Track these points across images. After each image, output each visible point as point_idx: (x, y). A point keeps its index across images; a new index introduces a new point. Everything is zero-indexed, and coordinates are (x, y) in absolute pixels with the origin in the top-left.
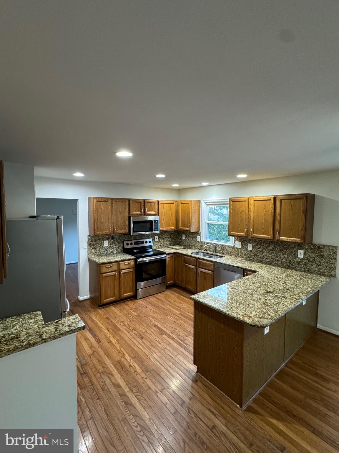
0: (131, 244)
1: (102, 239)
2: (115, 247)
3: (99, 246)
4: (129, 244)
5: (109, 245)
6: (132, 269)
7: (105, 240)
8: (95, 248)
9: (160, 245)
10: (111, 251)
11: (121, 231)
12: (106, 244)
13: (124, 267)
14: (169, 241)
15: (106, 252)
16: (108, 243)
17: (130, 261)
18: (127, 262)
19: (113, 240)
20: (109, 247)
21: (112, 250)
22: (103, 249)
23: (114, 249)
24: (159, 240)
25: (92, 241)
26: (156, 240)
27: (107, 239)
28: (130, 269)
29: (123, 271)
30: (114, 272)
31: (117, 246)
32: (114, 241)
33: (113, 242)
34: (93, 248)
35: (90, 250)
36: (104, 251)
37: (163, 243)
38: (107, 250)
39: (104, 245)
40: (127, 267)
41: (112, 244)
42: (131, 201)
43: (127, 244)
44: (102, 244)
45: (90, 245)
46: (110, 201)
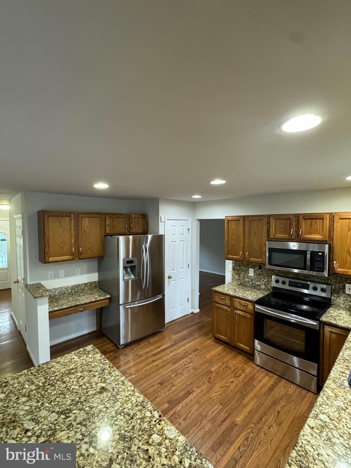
0: (284, 283)
1: (246, 265)
2: (263, 281)
3: (244, 273)
4: (281, 281)
6: (250, 315)
7: (250, 267)
8: (238, 274)
10: (257, 283)
11: (256, 259)
12: (251, 272)
15: (251, 283)
16: (254, 273)
17: (248, 303)
18: (243, 302)
19: (260, 271)
20: (256, 278)
21: (259, 283)
22: (247, 278)
23: (261, 282)
25: (236, 266)
26: (347, 292)
27: (253, 267)
28: (247, 314)
29: (238, 312)
30: (227, 308)
31: (266, 280)
32: (261, 272)
33: (261, 273)
34: (236, 274)
35: (234, 275)
36: (249, 282)
38: (252, 281)
39: (248, 273)
40: (243, 308)
41: (259, 275)
42: (271, 218)
43: (277, 281)
44: (247, 271)
45: (234, 269)
46: (242, 219)
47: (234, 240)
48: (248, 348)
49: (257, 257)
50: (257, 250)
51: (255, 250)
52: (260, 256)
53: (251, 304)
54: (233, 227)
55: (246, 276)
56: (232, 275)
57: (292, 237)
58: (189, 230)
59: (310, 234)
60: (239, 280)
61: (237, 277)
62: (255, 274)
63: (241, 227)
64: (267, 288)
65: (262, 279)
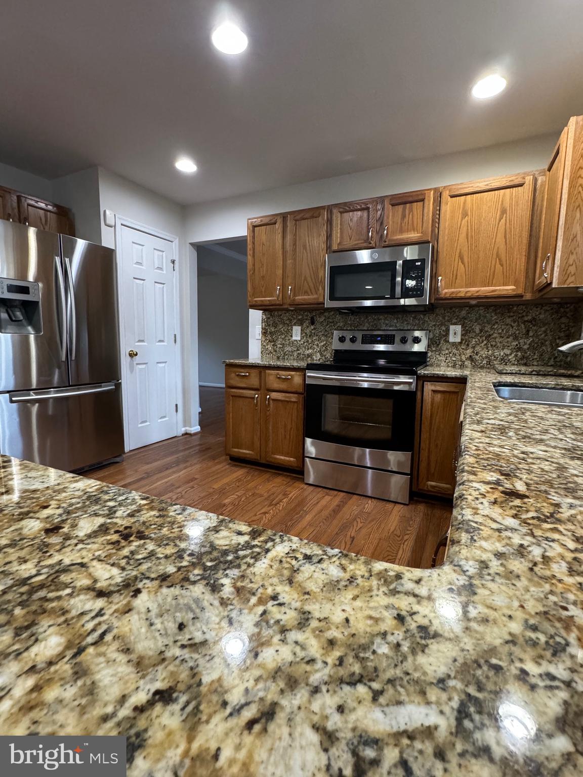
0: (353, 340)
1: (288, 322)
2: (318, 345)
3: (283, 337)
4: (348, 338)
5: (302, 338)
6: (296, 395)
7: (295, 325)
8: (273, 341)
9: (471, 358)
10: (307, 352)
11: (306, 297)
12: (297, 334)
13: (276, 385)
14: (519, 349)
15: (295, 354)
16: (301, 334)
17: (293, 373)
18: (283, 374)
19: (312, 327)
20: (304, 342)
21: (310, 351)
22: (289, 345)
23: (314, 348)
24: (465, 341)
25: (269, 325)
26: (452, 339)
27: (301, 323)
28: (292, 395)
29: (274, 395)
30: (253, 392)
31: (322, 344)
32: (314, 329)
33: (313, 332)
34: (270, 341)
35: (265, 344)
36: (292, 352)
37: (484, 353)
38: (298, 350)
39: (292, 336)
40: (283, 386)
41: (310, 336)
42: (335, 211)
43: (342, 340)
44: (289, 333)
45: (265, 333)
46: (279, 221)
47: (265, 265)
48: (292, 459)
49: (309, 291)
50: (309, 279)
51: (305, 279)
52: (313, 290)
53: (298, 373)
54: (264, 237)
55: (287, 343)
56: (262, 344)
57: (370, 243)
58: (173, 262)
59: (401, 231)
60: (274, 353)
61: (270, 347)
62: (304, 334)
63: (279, 237)
64: (323, 358)
65: (316, 343)
